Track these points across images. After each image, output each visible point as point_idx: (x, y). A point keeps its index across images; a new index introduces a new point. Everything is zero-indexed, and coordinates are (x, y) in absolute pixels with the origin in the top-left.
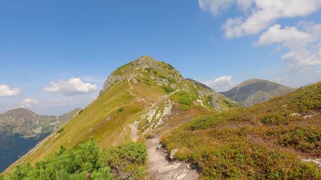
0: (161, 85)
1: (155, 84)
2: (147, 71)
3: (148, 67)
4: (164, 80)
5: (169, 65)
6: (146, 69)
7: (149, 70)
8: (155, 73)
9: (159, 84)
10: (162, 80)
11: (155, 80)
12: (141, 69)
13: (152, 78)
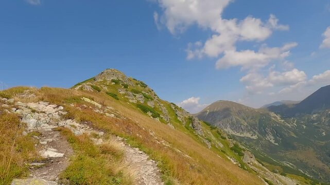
0: (135, 101)
1: (126, 100)
2: (114, 83)
3: (115, 78)
4: (138, 95)
5: (141, 82)
6: (113, 81)
7: (117, 82)
8: (126, 86)
9: (131, 101)
10: (135, 96)
11: (125, 95)
12: (105, 81)
13: (121, 92)
